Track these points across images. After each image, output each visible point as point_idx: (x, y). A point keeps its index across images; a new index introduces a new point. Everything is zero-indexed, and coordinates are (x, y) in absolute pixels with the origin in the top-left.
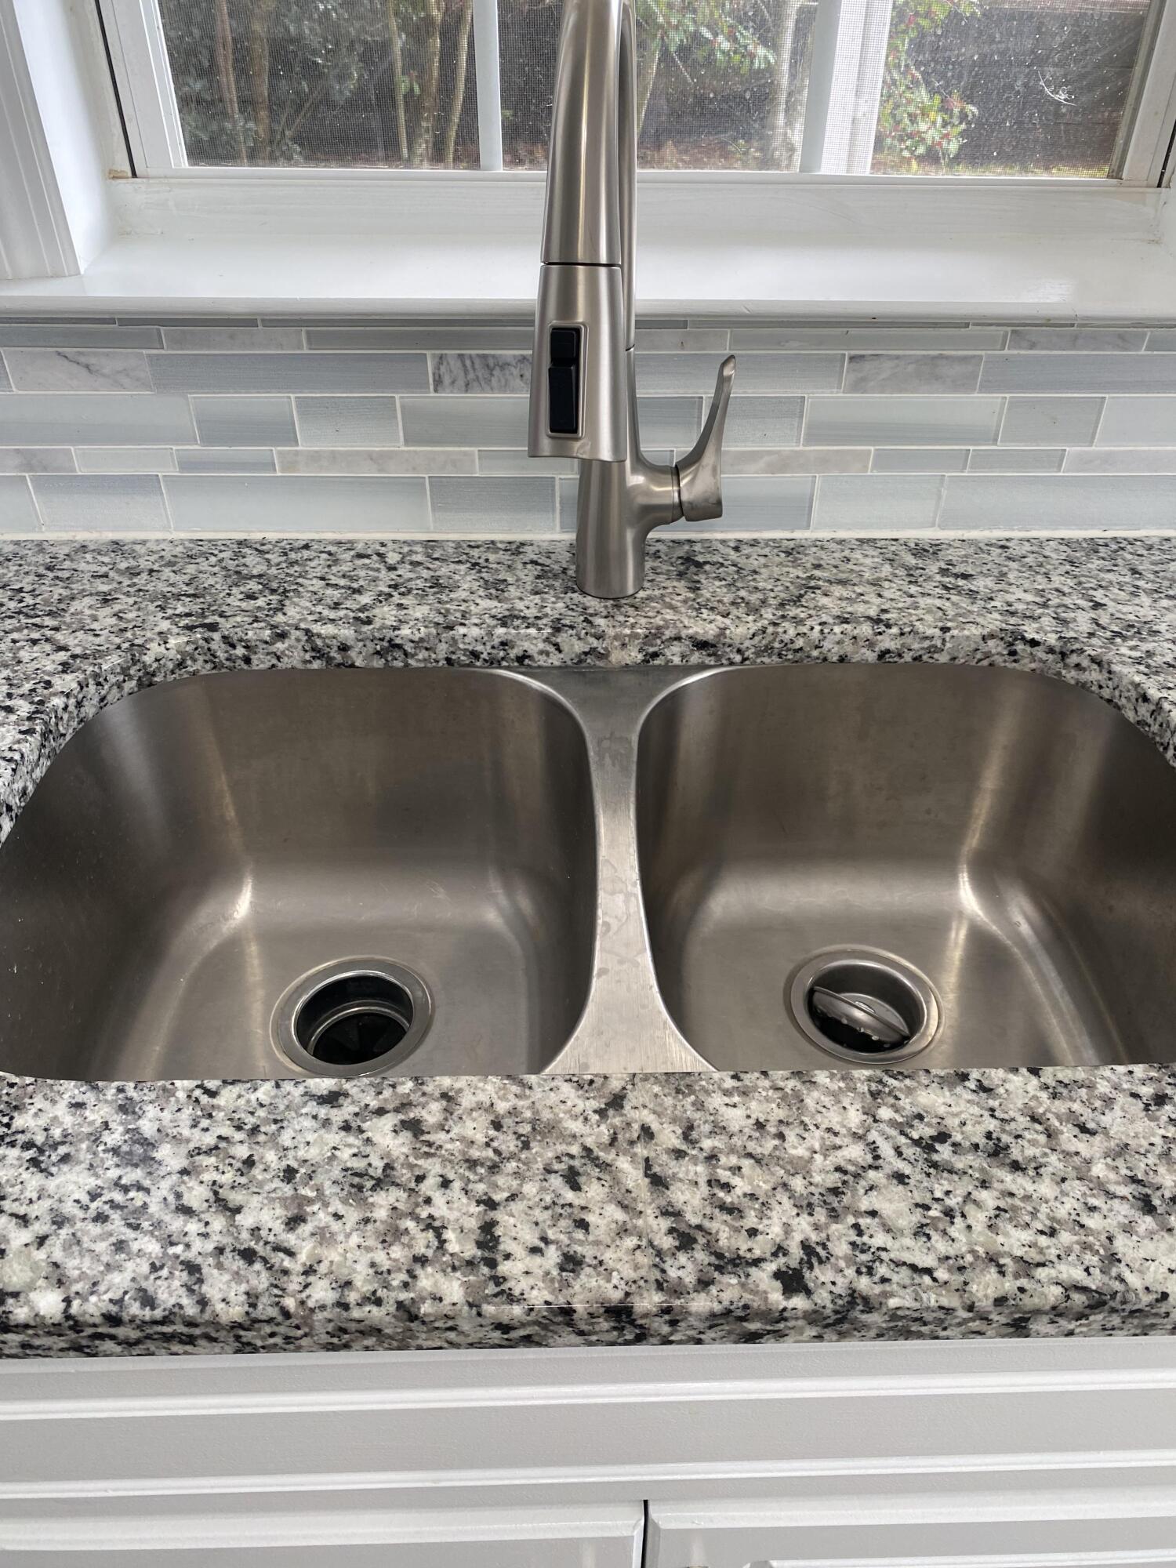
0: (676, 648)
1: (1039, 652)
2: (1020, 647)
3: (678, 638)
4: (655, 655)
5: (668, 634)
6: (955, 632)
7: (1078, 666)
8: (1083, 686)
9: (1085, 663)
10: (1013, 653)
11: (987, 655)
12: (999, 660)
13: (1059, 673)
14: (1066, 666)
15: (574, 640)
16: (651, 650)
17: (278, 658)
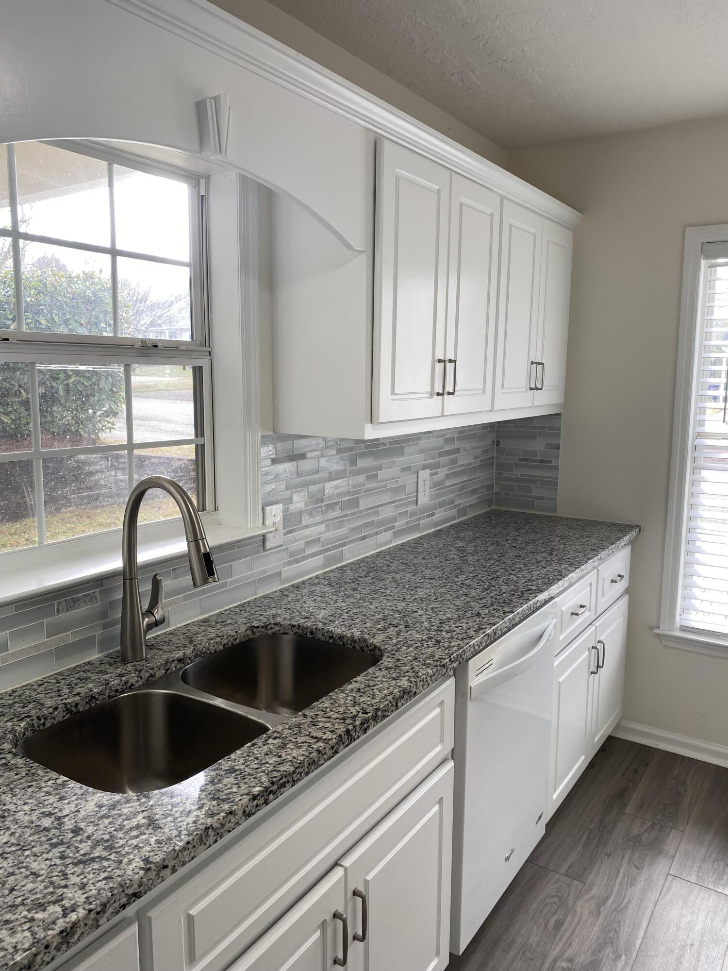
0: (174, 664)
1: (260, 629)
2: (255, 630)
3: (173, 661)
4: (168, 669)
5: (171, 660)
6: (239, 632)
7: (271, 628)
8: (274, 633)
9: (273, 626)
10: (254, 632)
11: (248, 636)
12: (250, 636)
13: (267, 633)
14: (268, 630)
15: (145, 672)
16: (167, 668)
17: (55, 719)
